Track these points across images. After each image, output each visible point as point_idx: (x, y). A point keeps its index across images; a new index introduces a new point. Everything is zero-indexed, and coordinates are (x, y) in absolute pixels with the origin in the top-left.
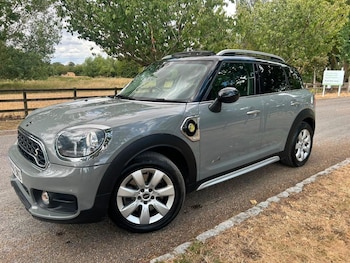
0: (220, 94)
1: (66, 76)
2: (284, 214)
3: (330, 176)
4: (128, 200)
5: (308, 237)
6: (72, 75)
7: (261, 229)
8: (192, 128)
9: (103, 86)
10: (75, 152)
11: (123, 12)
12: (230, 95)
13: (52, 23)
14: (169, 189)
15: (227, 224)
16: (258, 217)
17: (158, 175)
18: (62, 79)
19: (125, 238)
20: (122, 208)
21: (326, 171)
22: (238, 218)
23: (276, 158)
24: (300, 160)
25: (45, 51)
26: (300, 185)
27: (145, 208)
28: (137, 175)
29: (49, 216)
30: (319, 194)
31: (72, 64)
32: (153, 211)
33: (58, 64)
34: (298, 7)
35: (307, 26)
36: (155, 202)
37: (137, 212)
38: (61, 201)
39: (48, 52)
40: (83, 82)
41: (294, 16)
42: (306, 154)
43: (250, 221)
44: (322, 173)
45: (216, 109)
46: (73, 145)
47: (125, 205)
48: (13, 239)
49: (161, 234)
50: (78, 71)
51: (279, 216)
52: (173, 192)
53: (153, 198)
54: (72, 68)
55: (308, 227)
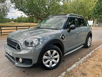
0: (71, 27)
1: (11, 22)
2: (89, 62)
3: (97, 50)
4: (46, 60)
5: (98, 68)
6: (13, 22)
7: (84, 67)
8: (63, 37)
9: (23, 25)
10: (30, 45)
11: (33, 3)
12: (73, 27)
13: (7, 6)
14: (58, 56)
15: (74, 66)
16: (82, 63)
17: (55, 52)
18: (10, 23)
19: (45, 72)
20: (44, 63)
21: (96, 49)
22: (77, 64)
23: (83, 46)
24: (89, 46)
25: (5, 15)
26: (90, 53)
27: (51, 62)
28: (49, 52)
29: (22, 66)
30: (96, 55)
31: (13, 19)
32: (53, 63)
33: (8, 18)
34: (81, 3)
35: (84, 8)
36: (54, 60)
37: (48, 64)
38: (25, 61)
39: (6, 15)
40: (17, 24)
41: (80, 5)
42: (90, 44)
43: (80, 64)
44: (95, 50)
45: (69, 31)
46: (29, 43)
47: (45, 61)
48: (9, 74)
49: (56, 70)
50: (15, 21)
51: (88, 63)
52: (59, 57)
53: (53, 59)
54: (13, 20)
55: (97, 65)
